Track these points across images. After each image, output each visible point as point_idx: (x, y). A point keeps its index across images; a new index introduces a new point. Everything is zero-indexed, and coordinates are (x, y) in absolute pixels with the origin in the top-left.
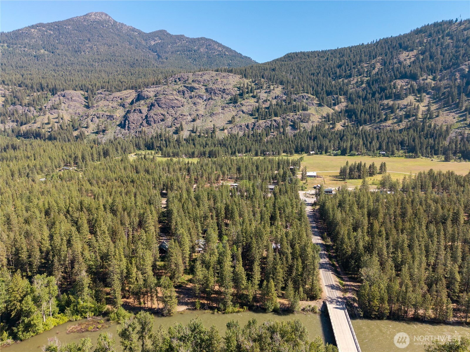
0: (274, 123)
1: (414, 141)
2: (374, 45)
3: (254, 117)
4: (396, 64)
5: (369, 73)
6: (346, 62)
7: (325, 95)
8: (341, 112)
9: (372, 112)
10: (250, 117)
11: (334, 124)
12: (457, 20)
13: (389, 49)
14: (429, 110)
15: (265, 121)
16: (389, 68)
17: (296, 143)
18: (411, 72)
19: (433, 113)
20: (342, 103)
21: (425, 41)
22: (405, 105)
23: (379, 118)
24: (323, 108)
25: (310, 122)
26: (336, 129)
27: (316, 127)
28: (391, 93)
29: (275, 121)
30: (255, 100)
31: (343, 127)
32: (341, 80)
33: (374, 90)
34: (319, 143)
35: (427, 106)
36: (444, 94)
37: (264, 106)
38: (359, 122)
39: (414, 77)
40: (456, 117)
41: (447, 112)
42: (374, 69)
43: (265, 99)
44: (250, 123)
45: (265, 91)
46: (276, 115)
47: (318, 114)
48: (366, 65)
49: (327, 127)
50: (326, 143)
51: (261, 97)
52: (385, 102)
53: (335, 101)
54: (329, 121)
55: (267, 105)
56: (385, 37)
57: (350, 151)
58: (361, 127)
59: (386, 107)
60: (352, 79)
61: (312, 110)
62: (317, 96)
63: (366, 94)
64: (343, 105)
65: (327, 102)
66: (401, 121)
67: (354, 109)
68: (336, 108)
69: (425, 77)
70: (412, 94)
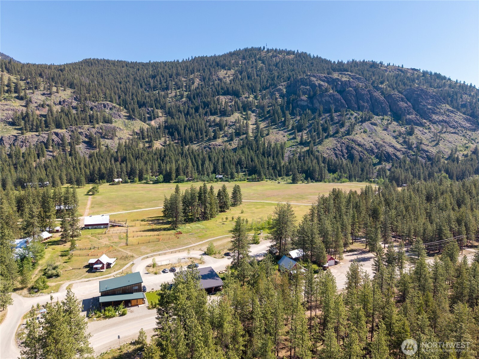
0: (54, 137)
1: (252, 161)
2: (190, 61)
3: (18, 127)
4: (216, 80)
5: (188, 88)
6: (161, 74)
7: (136, 106)
8: (159, 128)
9: (197, 128)
10: (8, 127)
11: (150, 142)
12: (264, 48)
13: (206, 66)
14: (257, 128)
15: (37, 134)
16: (209, 84)
17: (91, 167)
18: (233, 88)
19: (263, 131)
20: (160, 118)
21: (240, 62)
22: (233, 122)
23: (206, 136)
24: (134, 122)
25: (116, 139)
26: (154, 148)
27: (125, 146)
28: (216, 109)
29: (57, 134)
30: (23, 103)
31: (164, 146)
32: (157, 92)
33: (196, 105)
34: (129, 165)
35: (255, 124)
36: (268, 112)
37: (38, 112)
38: (184, 141)
39: (236, 94)
40: (285, 135)
41: (276, 130)
42: (193, 83)
43: (39, 102)
44: (7, 135)
45: (42, 92)
46: (59, 126)
47: (127, 129)
48: (183, 79)
49: (141, 145)
50: (139, 165)
51: (34, 100)
52: (212, 118)
53: (151, 114)
54: (143, 139)
55: (44, 111)
56: (200, 56)
57: (177, 176)
58: (187, 147)
59: (213, 124)
60: (169, 92)
61: (118, 123)
62: (125, 107)
63: (188, 109)
64: (161, 119)
65: (140, 115)
66: (232, 140)
67: (176, 125)
68: (153, 123)
69: (247, 95)
70: (238, 112)
